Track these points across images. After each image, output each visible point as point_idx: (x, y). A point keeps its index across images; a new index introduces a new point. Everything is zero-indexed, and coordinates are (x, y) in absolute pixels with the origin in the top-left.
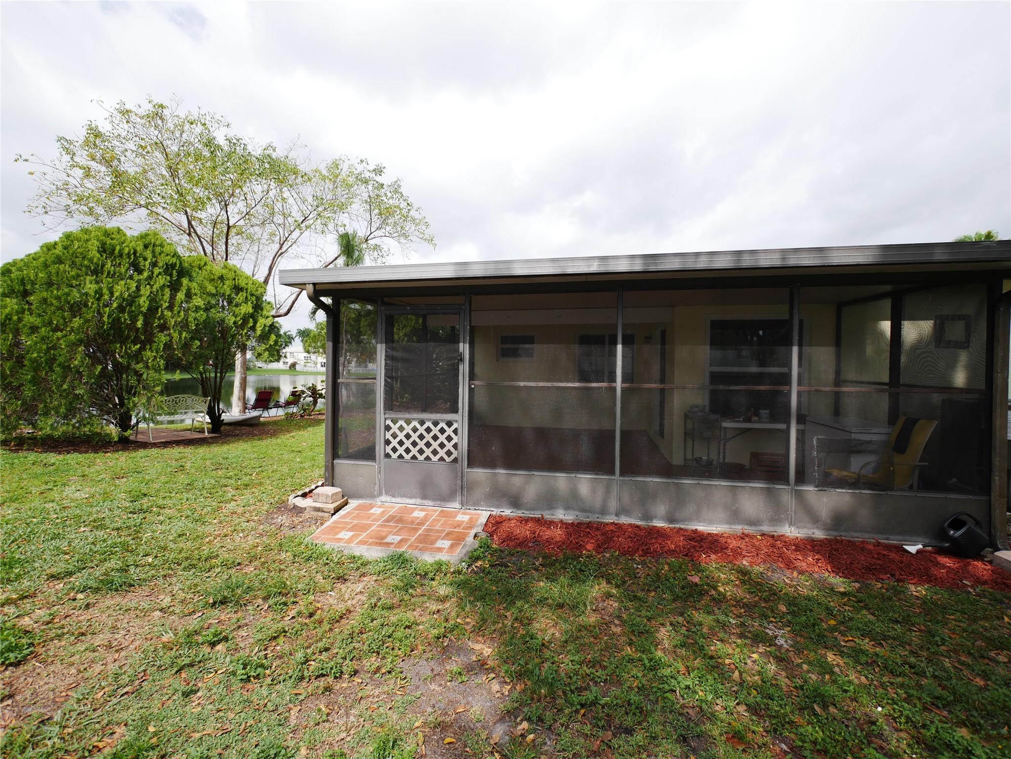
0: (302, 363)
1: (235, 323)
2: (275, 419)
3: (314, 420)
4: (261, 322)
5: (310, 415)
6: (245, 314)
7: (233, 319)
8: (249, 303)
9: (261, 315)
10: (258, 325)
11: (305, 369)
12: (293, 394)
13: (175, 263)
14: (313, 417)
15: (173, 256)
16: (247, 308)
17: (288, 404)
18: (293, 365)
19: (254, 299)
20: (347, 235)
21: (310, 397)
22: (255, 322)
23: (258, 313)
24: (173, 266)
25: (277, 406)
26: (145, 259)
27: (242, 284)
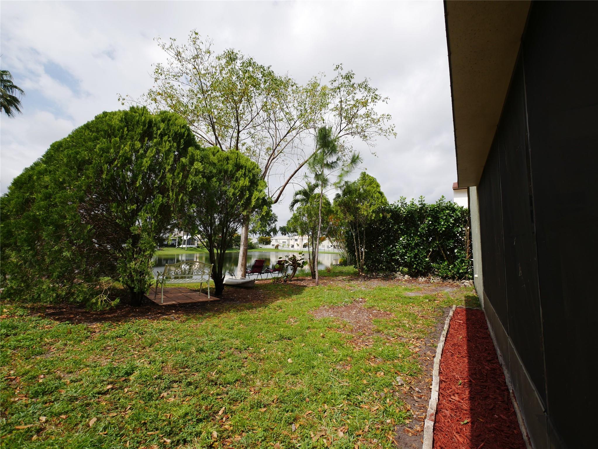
0: (282, 245)
1: (234, 194)
2: (266, 282)
3: (294, 285)
4: (256, 194)
5: (291, 281)
6: (242, 187)
7: (233, 191)
8: (247, 178)
9: (256, 190)
10: (253, 197)
11: (284, 249)
12: (279, 263)
13: (184, 133)
14: (293, 282)
15: (183, 127)
16: (244, 182)
17: (275, 269)
18: (277, 247)
19: (251, 175)
20: (324, 128)
21: (291, 265)
22: (251, 195)
23: (255, 188)
24: (182, 135)
25: (267, 272)
26: (159, 129)
27: (242, 162)
